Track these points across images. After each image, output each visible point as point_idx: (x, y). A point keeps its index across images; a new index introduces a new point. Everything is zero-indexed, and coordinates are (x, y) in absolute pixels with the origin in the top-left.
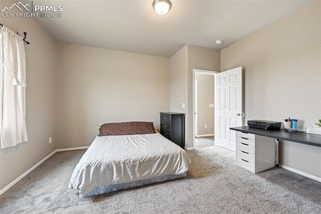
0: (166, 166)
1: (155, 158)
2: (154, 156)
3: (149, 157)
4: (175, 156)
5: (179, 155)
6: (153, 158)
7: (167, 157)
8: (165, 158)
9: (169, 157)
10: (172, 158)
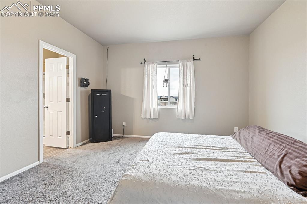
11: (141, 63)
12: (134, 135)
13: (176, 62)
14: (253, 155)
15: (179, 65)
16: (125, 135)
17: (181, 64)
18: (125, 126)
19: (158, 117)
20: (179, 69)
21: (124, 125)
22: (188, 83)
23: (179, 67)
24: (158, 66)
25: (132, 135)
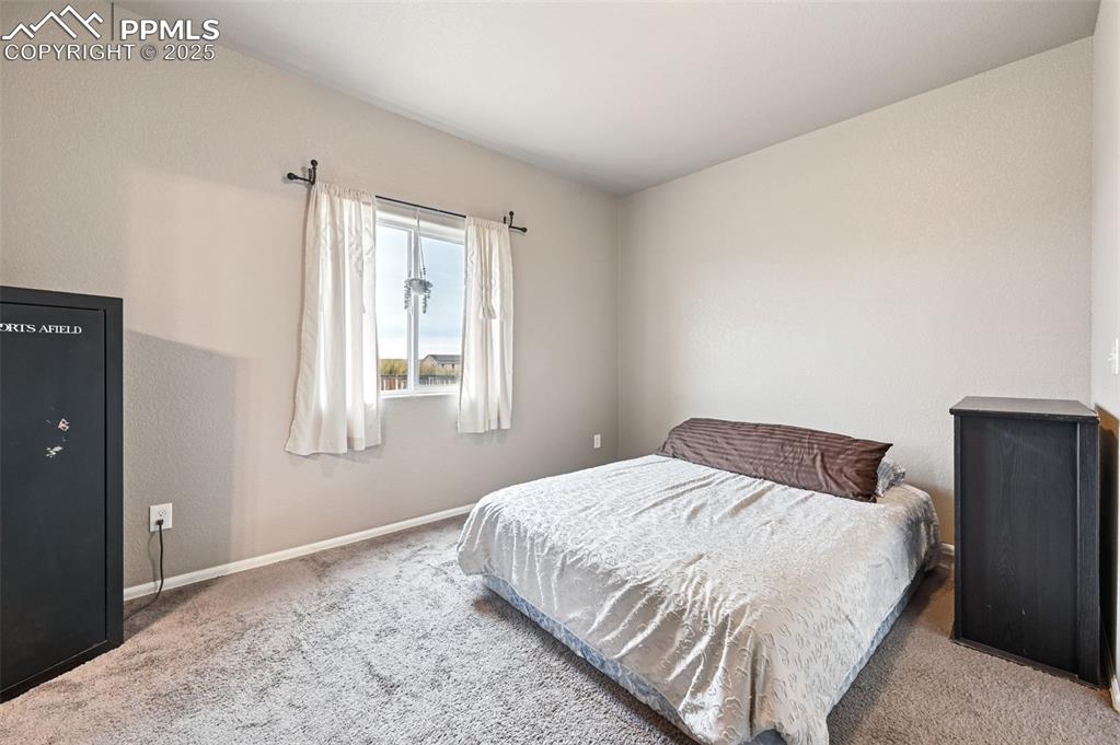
0: (640, 638)
1: (609, 574)
2: (609, 567)
3: (595, 560)
4: (687, 619)
5: (711, 631)
6: (602, 573)
7: (656, 601)
8: (644, 601)
9: (663, 606)
10: (674, 620)
11: (291, 176)
12: (240, 558)
13: (451, 216)
14: (762, 474)
15: (463, 233)
16: (172, 583)
17: (472, 230)
18: (167, 524)
19: (380, 442)
20: (463, 247)
21: (160, 523)
22: (496, 302)
23: (464, 240)
24: (380, 214)
25: (227, 562)
